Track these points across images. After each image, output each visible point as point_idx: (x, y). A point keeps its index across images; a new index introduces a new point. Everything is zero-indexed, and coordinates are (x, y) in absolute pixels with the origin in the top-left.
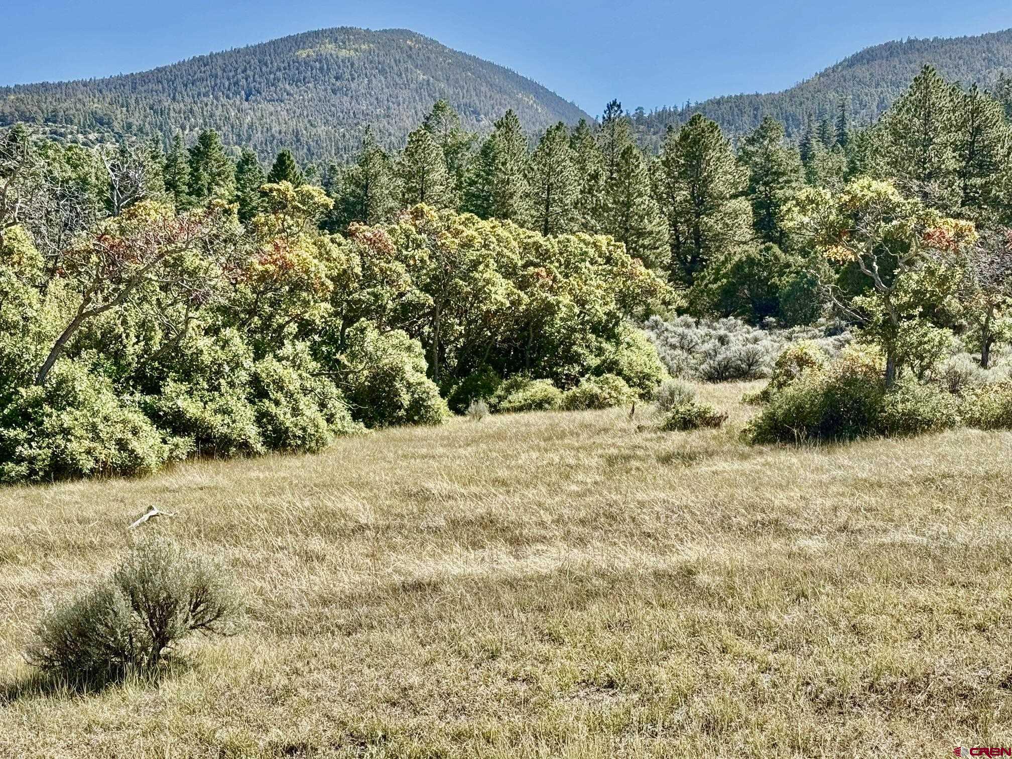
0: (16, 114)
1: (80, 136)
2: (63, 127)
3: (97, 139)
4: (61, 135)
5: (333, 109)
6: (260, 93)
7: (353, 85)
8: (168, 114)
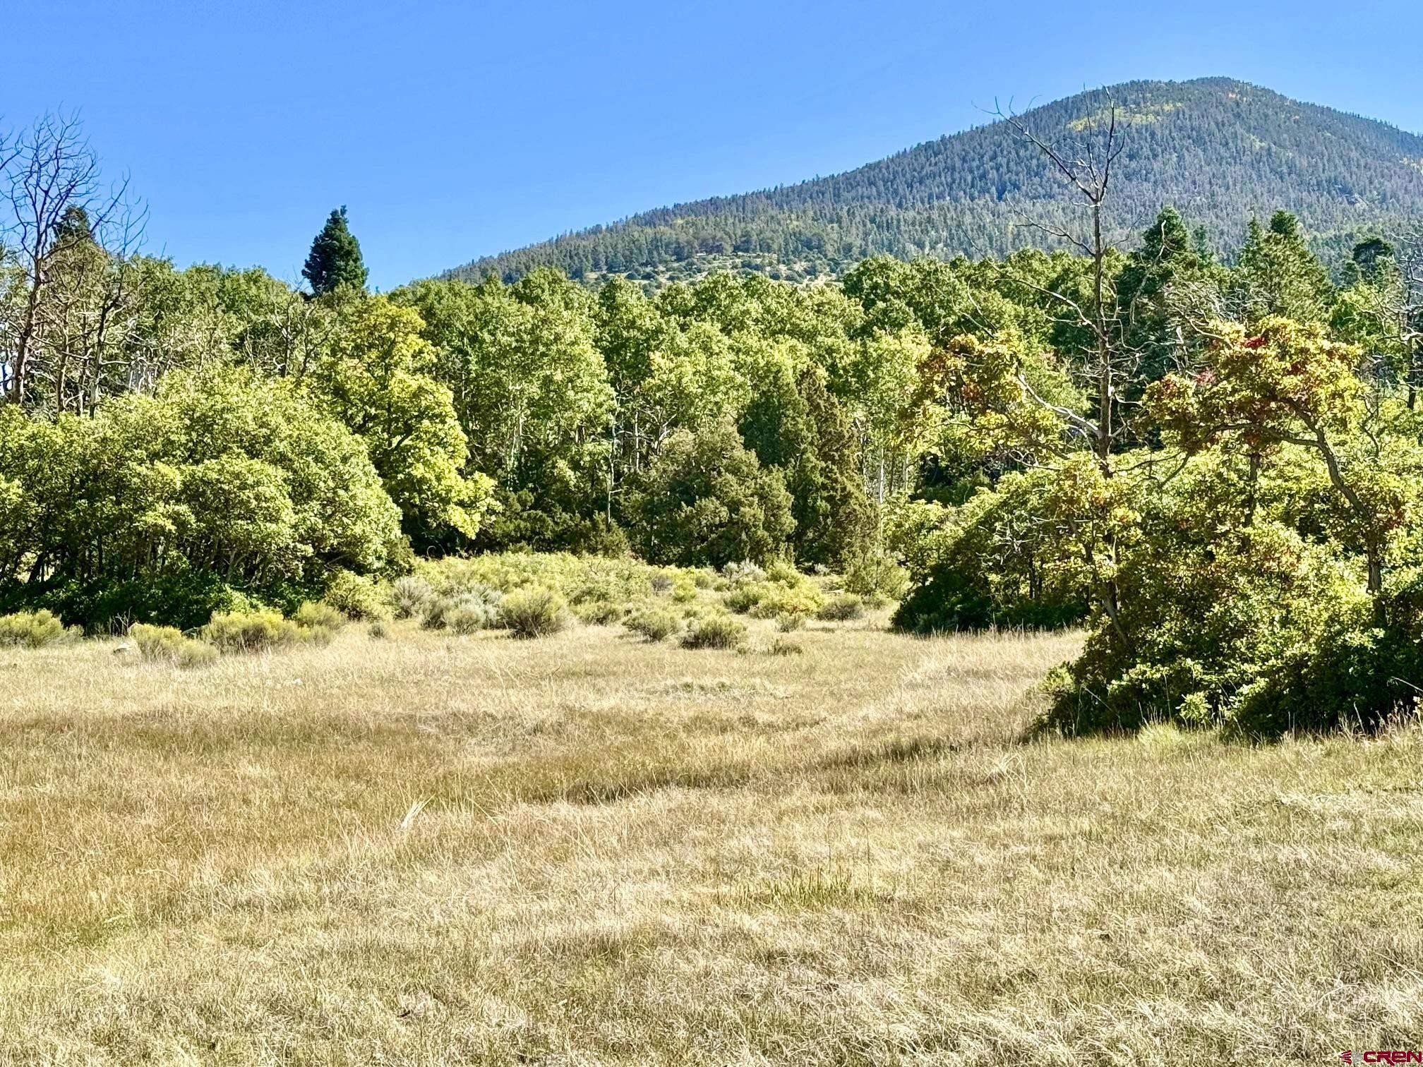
0: (696, 244)
1: (783, 268)
2: (758, 256)
3: (805, 270)
4: (757, 268)
5: (1129, 202)
6: (1019, 189)
7: (1157, 166)
8: (898, 228)
